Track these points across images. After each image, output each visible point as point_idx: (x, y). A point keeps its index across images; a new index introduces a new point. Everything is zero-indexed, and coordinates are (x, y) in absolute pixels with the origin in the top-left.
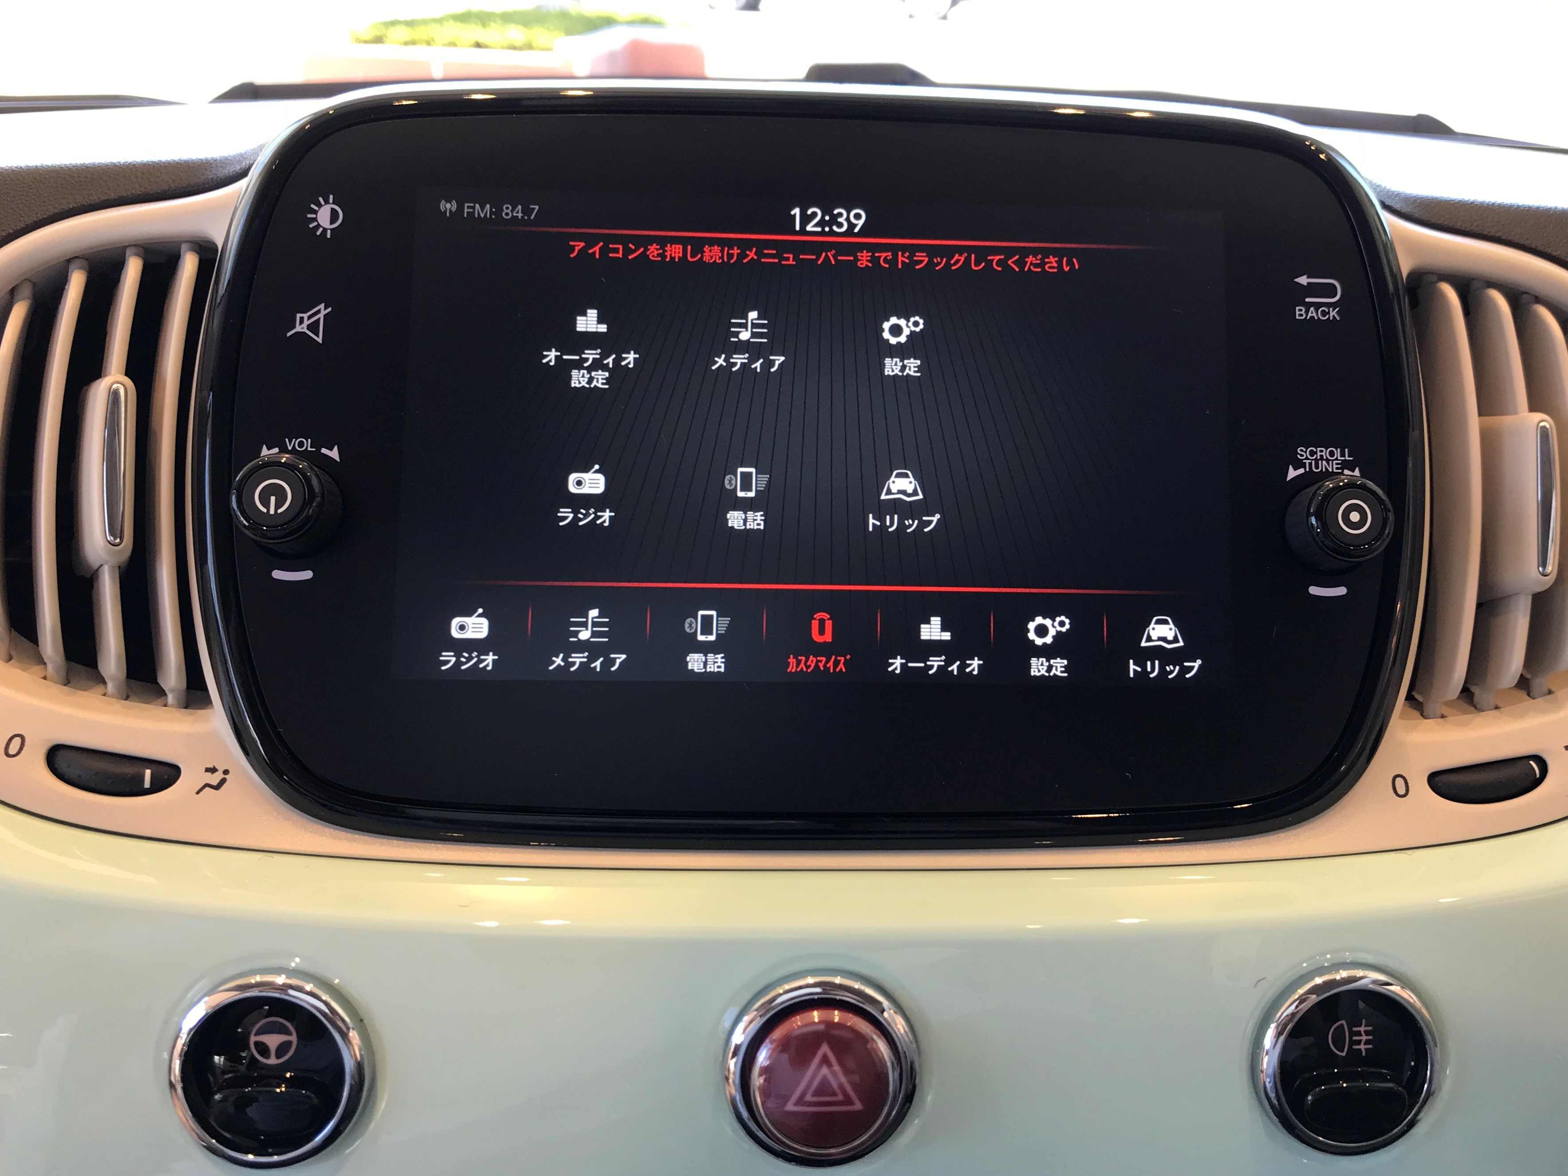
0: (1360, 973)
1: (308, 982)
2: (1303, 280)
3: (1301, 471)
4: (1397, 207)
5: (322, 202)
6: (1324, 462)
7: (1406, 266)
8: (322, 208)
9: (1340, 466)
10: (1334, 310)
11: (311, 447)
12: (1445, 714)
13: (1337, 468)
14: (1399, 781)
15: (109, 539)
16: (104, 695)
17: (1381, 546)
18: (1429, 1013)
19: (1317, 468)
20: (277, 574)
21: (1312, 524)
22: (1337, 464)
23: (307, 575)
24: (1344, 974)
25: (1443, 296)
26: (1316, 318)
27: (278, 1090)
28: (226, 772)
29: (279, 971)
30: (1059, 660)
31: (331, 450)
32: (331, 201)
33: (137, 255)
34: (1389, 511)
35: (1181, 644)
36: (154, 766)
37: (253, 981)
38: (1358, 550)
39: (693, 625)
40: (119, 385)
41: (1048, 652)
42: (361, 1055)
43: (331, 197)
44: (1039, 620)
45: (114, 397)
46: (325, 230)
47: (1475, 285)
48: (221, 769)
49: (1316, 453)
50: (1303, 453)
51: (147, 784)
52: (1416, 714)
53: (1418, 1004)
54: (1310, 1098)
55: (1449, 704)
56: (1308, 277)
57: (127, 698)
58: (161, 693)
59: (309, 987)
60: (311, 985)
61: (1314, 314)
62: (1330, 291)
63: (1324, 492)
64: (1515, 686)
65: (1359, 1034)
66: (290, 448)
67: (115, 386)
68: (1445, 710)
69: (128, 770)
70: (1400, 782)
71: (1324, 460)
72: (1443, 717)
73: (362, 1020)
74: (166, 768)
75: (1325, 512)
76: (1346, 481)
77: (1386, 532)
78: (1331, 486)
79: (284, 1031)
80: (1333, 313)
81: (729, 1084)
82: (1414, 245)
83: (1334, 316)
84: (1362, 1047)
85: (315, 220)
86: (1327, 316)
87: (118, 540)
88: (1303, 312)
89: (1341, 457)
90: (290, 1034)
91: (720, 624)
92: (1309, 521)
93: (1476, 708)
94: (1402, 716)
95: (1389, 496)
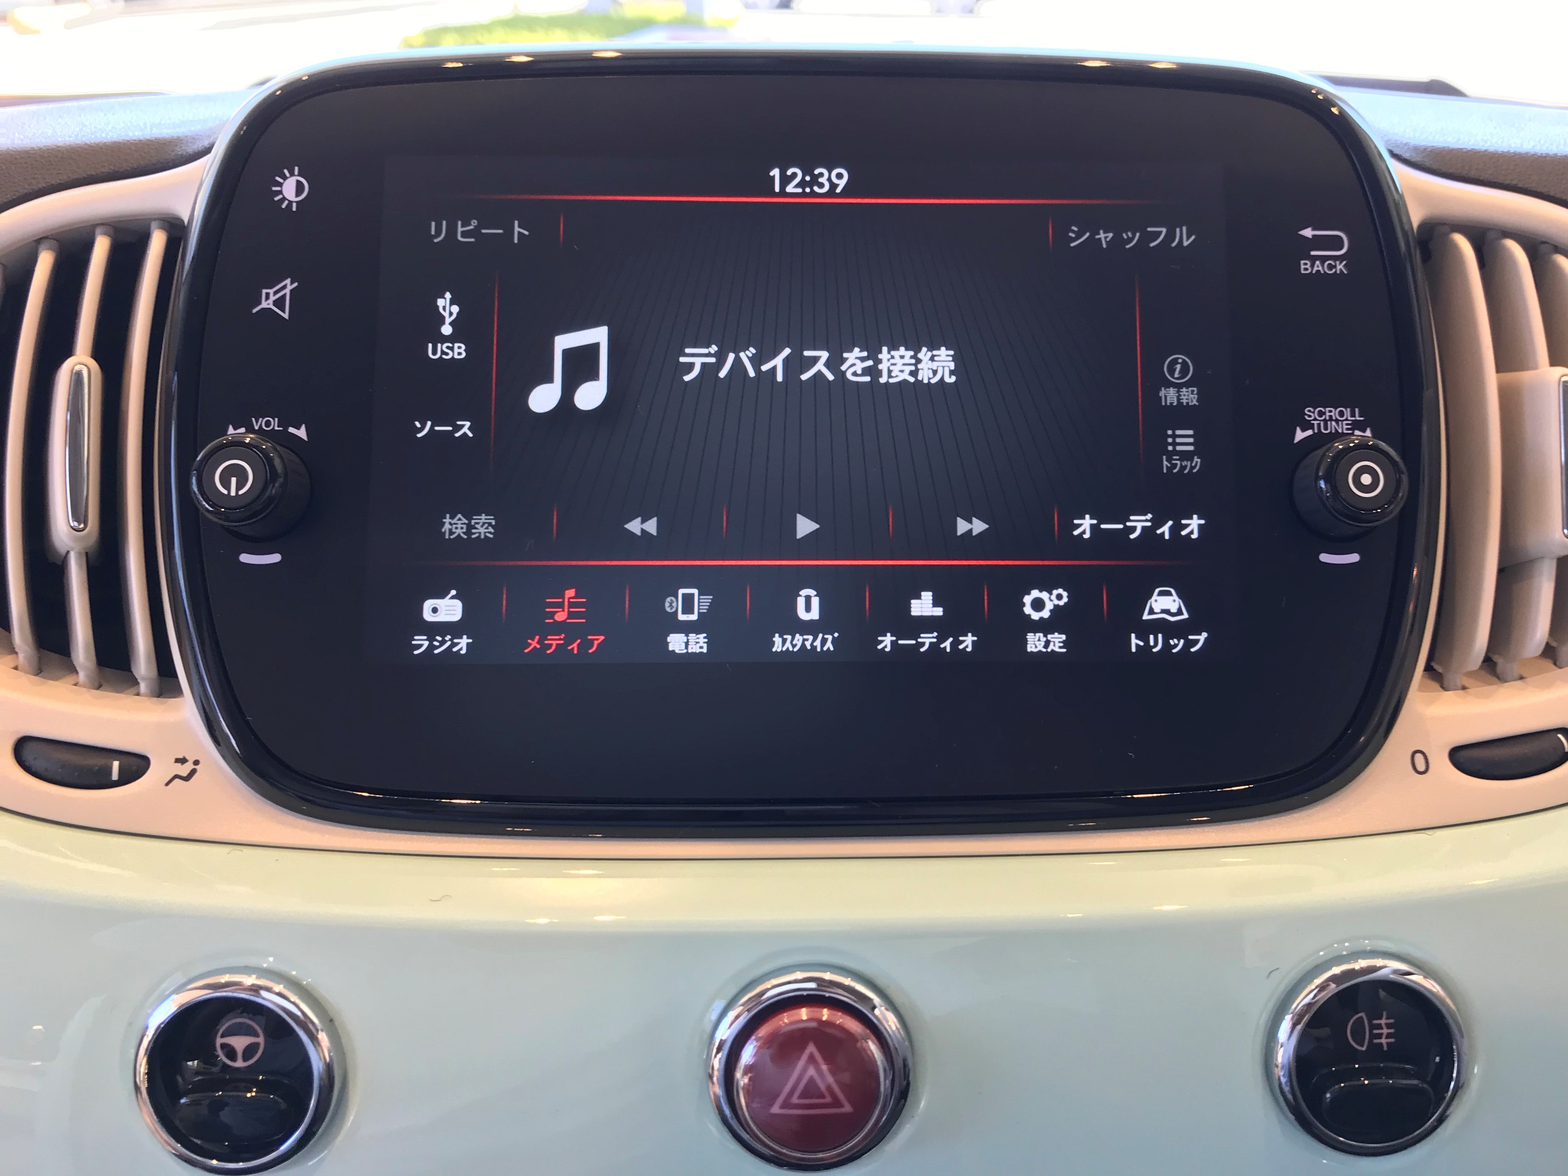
0: (1379, 962)
1: (279, 983)
2: (1308, 233)
3: (1309, 432)
4: (1406, 155)
5: (288, 174)
6: (1334, 423)
7: (1416, 216)
8: (288, 181)
9: (1350, 427)
10: (1341, 263)
11: (278, 427)
12: (1467, 685)
13: (1348, 429)
14: (1419, 756)
15: (72, 525)
16: (76, 685)
17: (1395, 509)
18: (1455, 1004)
19: (1326, 429)
20: (245, 558)
21: (1321, 488)
22: (1347, 424)
23: (276, 558)
24: (1361, 964)
25: (1455, 247)
26: (1322, 272)
27: (249, 1095)
28: (196, 763)
29: (247, 970)
30: (1056, 635)
31: (298, 428)
32: (296, 172)
33: (106, 234)
34: (1403, 474)
35: (1186, 616)
36: (123, 757)
37: (223, 981)
38: (1371, 513)
39: (674, 605)
40: (82, 366)
41: (1044, 626)
42: (330, 1057)
43: (296, 169)
44: (1035, 593)
45: (77, 379)
46: (291, 202)
47: (1491, 235)
48: (191, 760)
49: (1324, 413)
50: (1311, 413)
51: (115, 776)
52: (1435, 685)
53: (1442, 993)
54: (1328, 1095)
55: (1470, 674)
56: (1314, 229)
57: (99, 687)
58: (135, 682)
59: (278, 988)
60: (282, 986)
61: (1320, 268)
62: (1336, 243)
63: (1334, 453)
64: (1540, 656)
65: (1379, 1027)
66: (257, 428)
67: (77, 368)
68: (1466, 681)
69: (96, 761)
70: (1419, 758)
71: (1333, 420)
72: (1464, 688)
73: (331, 1020)
74: (135, 759)
75: (1335, 475)
76: (1356, 441)
77: (1400, 495)
78: (1341, 447)
79: (252, 1033)
80: (1340, 267)
81: (713, 1083)
82: (1424, 197)
83: (1341, 269)
84: (1384, 1041)
85: (280, 192)
86: (1334, 270)
87: (82, 526)
88: (1308, 266)
89: (1351, 417)
90: (258, 1036)
91: (702, 603)
92: (1318, 483)
93: (1499, 678)
94: (1422, 688)
95: (1403, 458)
